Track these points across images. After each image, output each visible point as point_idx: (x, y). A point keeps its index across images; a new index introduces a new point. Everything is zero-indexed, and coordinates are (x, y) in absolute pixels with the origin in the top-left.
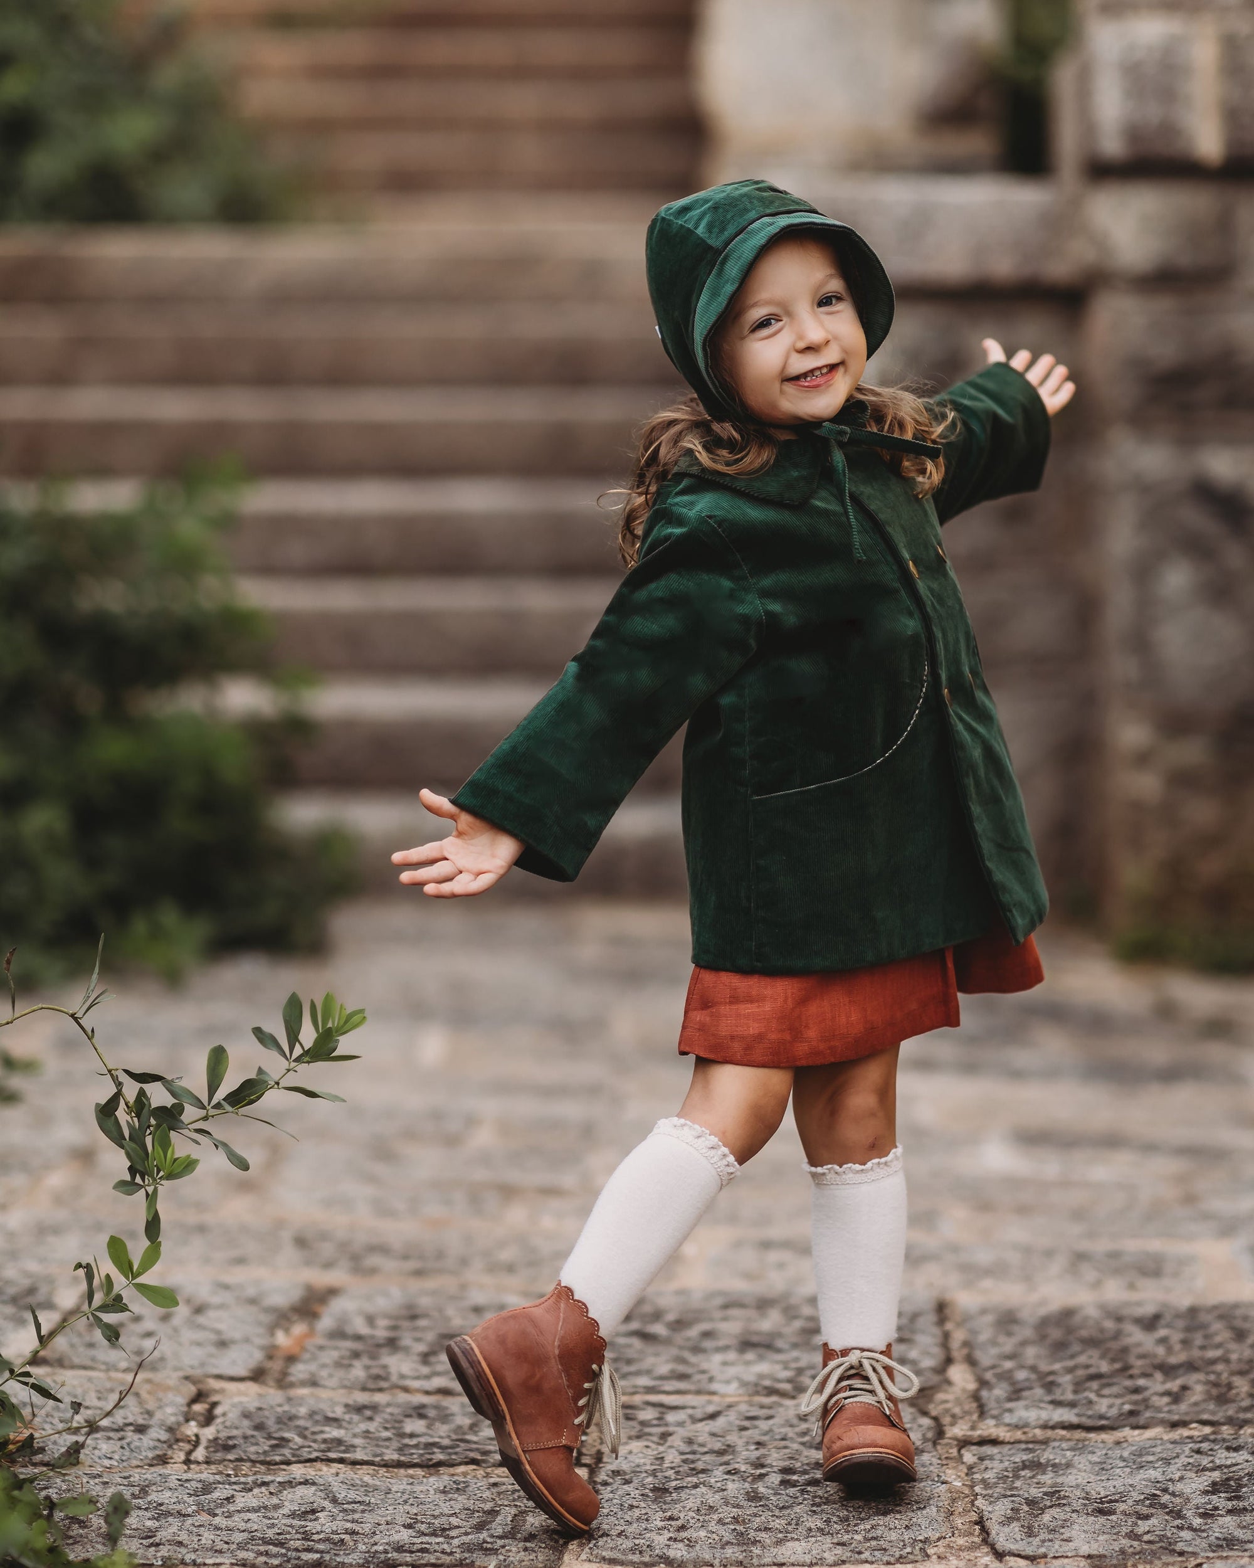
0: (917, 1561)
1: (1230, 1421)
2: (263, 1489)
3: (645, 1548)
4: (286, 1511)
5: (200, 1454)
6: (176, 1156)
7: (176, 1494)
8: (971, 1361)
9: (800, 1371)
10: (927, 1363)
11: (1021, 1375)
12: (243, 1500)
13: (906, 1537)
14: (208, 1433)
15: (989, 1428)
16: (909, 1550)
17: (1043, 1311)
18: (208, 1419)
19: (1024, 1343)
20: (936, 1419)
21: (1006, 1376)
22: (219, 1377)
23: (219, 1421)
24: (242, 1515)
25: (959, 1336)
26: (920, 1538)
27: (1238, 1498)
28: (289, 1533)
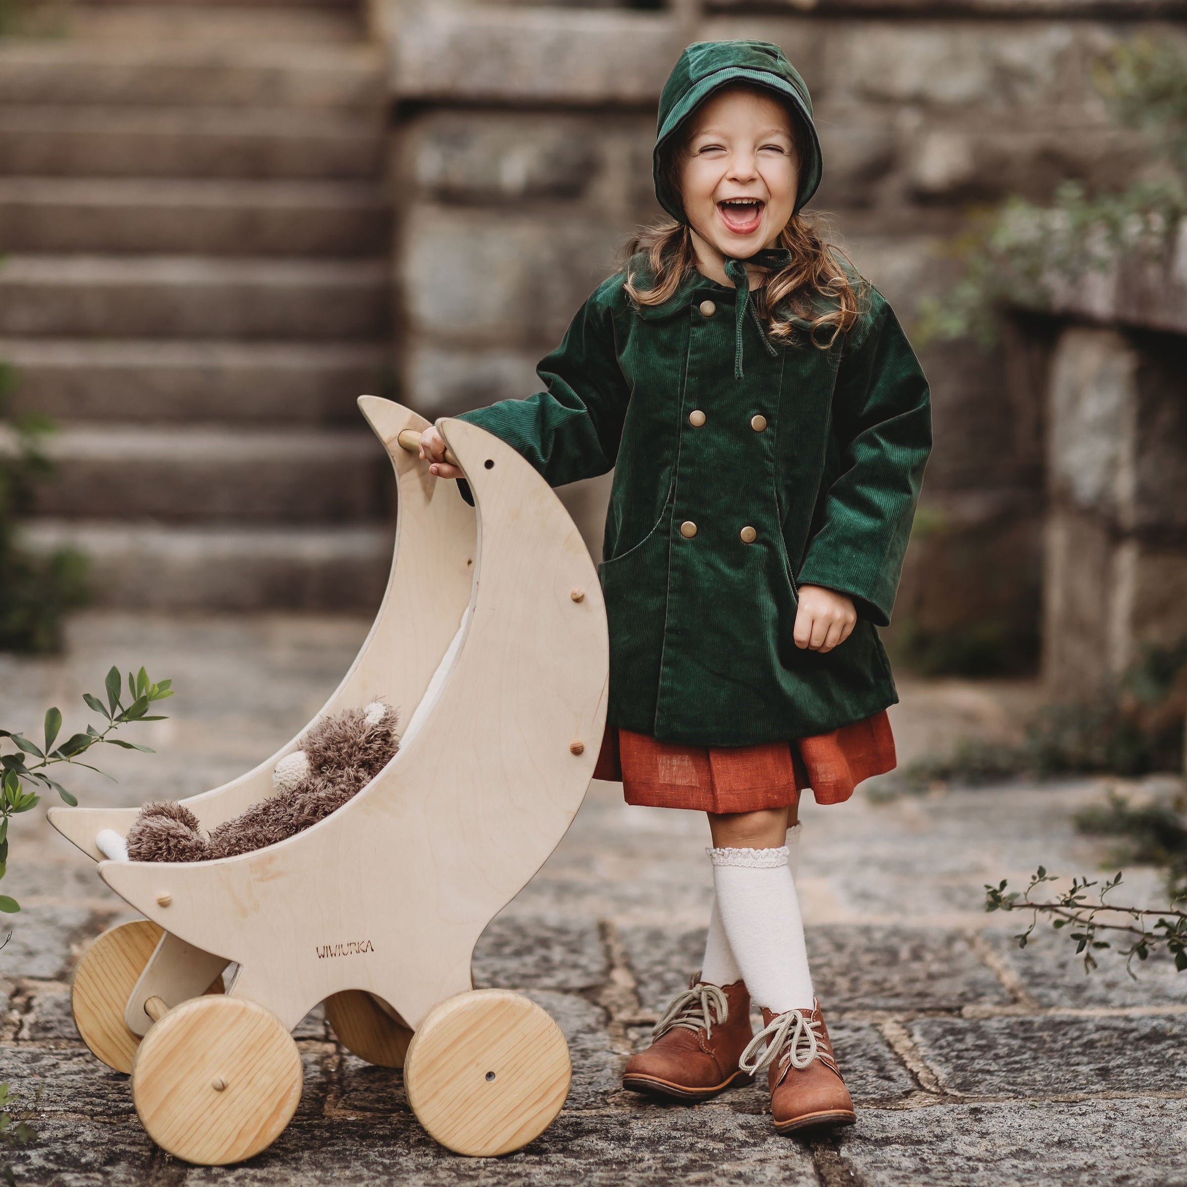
0: (599, 1108)
1: (835, 1009)
2: (81, 1058)
3: (387, 1099)
4: (101, 1074)
5: (25, 1033)
6: (23, 794)
7: (12, 1062)
8: (629, 967)
9: (495, 973)
10: (595, 967)
11: (670, 976)
12: (66, 1066)
13: (590, 1090)
14: (30, 1018)
15: (647, 1014)
16: (592, 1099)
17: (684, 930)
18: (27, 1008)
19: (671, 953)
20: (605, 1008)
21: (658, 977)
22: (32, 978)
23: (37, 1009)
24: (67, 1077)
25: (617, 949)
26: (601, 1091)
27: (844, 1062)
28: (106, 1089)
